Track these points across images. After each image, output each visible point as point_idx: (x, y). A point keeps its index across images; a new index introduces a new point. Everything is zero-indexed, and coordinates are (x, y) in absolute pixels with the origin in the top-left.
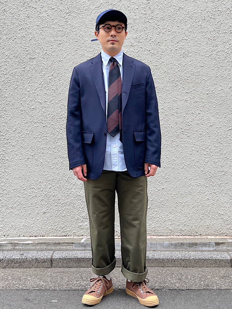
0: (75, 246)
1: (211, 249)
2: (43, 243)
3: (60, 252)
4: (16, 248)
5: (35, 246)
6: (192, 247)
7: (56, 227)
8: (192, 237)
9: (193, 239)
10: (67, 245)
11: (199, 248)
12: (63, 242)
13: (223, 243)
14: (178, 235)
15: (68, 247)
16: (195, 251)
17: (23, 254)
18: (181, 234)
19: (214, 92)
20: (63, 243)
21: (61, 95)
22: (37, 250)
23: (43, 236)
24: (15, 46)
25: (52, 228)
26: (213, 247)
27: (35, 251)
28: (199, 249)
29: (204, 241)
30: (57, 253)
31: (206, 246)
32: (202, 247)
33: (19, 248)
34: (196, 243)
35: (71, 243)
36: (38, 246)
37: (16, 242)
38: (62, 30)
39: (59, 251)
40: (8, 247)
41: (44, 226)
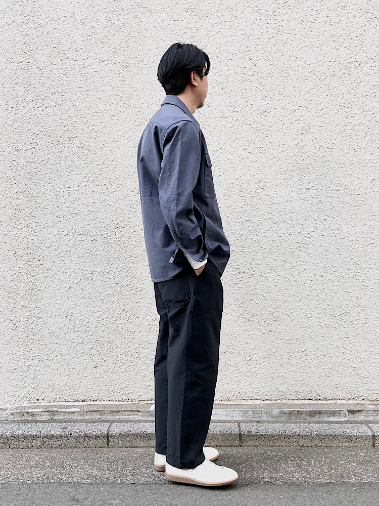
0: (141, 416)
1: (343, 419)
2: (95, 411)
3: (119, 424)
4: (55, 418)
5: (83, 415)
6: (314, 416)
7: (113, 387)
8: (314, 402)
9: (315, 404)
10: (130, 413)
11: (324, 418)
12: (124, 409)
13: (360, 411)
14: (292, 398)
15: (132, 416)
16: (319, 422)
17: (66, 428)
18: (297, 398)
19: (347, 187)
20: (124, 411)
21: (117, 193)
22: (87, 422)
23: (94, 401)
24: (47, 119)
25: (108, 389)
26: (345, 416)
27: (84, 423)
28: (324, 420)
29: (332, 408)
30: (115, 426)
31: (334, 416)
32: (328, 417)
33: (60, 418)
34: (320, 411)
35: (135, 411)
36: (87, 415)
37: (55, 409)
38: (117, 94)
39: (118, 422)
40: (43, 417)
41: (95, 386)
